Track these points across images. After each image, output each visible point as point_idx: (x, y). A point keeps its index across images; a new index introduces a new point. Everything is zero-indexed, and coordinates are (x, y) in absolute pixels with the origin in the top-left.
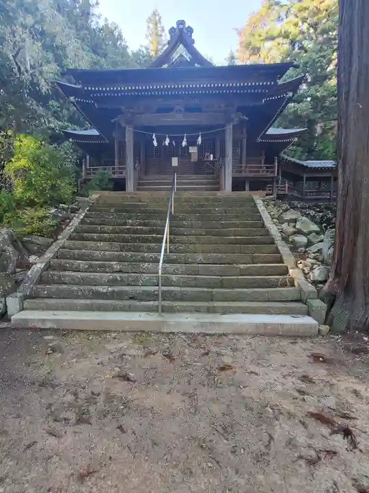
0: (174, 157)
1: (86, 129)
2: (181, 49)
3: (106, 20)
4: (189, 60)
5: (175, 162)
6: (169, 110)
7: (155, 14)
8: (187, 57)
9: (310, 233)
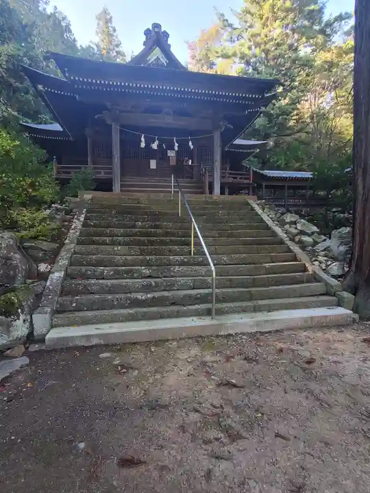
0: (152, 159)
1: (41, 123)
2: (157, 53)
3: (56, 8)
4: (165, 64)
5: (153, 164)
6: (157, 111)
7: (105, 12)
8: (164, 60)
9: (313, 233)
